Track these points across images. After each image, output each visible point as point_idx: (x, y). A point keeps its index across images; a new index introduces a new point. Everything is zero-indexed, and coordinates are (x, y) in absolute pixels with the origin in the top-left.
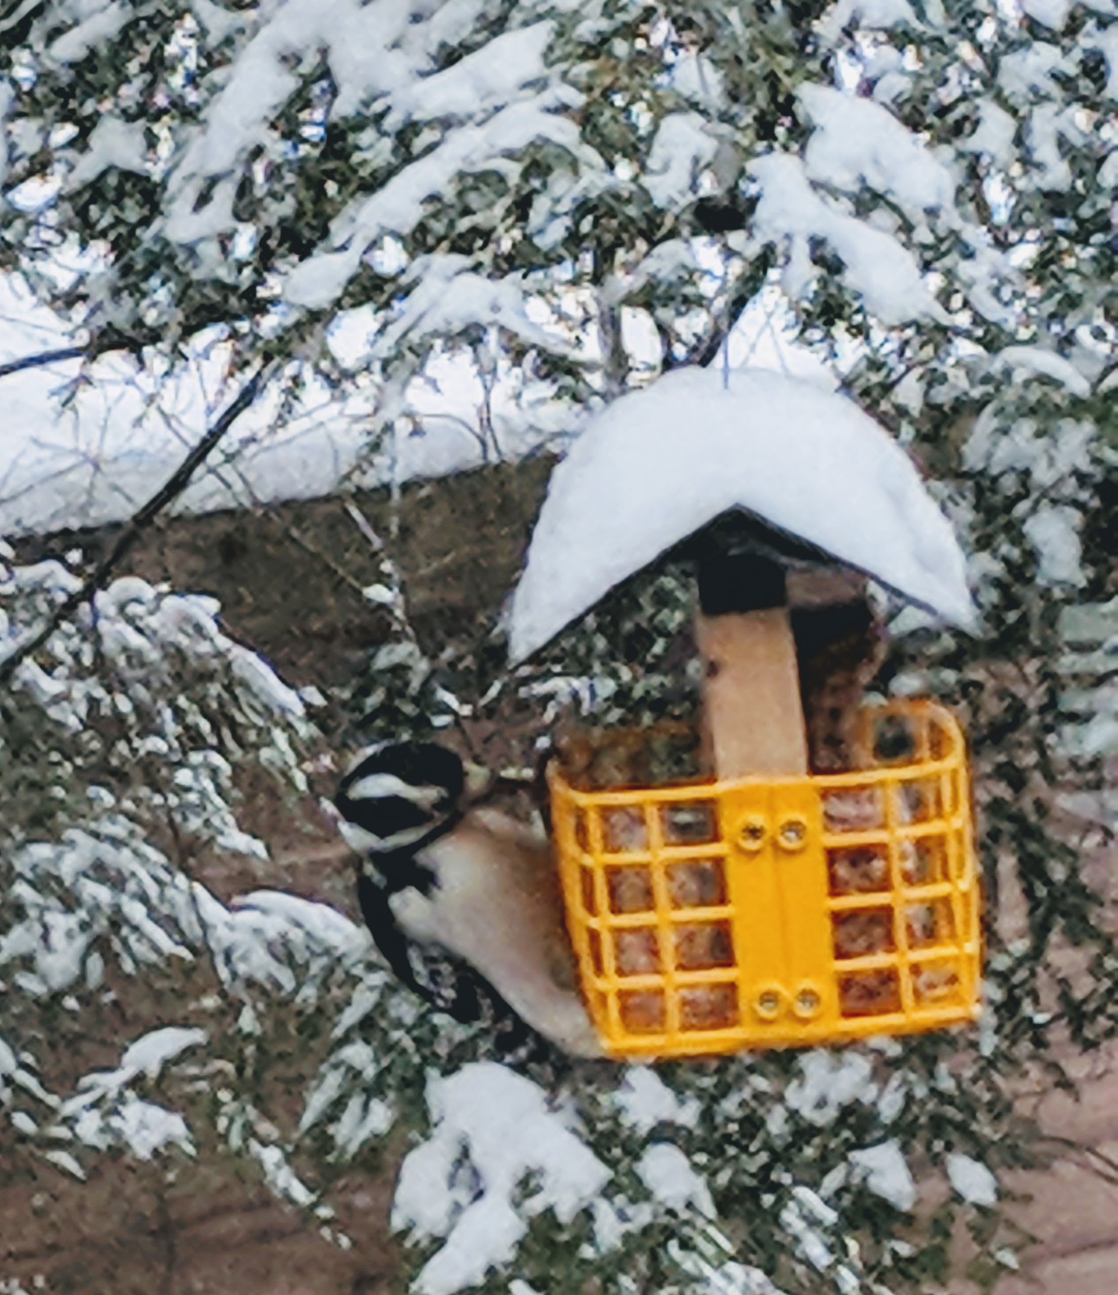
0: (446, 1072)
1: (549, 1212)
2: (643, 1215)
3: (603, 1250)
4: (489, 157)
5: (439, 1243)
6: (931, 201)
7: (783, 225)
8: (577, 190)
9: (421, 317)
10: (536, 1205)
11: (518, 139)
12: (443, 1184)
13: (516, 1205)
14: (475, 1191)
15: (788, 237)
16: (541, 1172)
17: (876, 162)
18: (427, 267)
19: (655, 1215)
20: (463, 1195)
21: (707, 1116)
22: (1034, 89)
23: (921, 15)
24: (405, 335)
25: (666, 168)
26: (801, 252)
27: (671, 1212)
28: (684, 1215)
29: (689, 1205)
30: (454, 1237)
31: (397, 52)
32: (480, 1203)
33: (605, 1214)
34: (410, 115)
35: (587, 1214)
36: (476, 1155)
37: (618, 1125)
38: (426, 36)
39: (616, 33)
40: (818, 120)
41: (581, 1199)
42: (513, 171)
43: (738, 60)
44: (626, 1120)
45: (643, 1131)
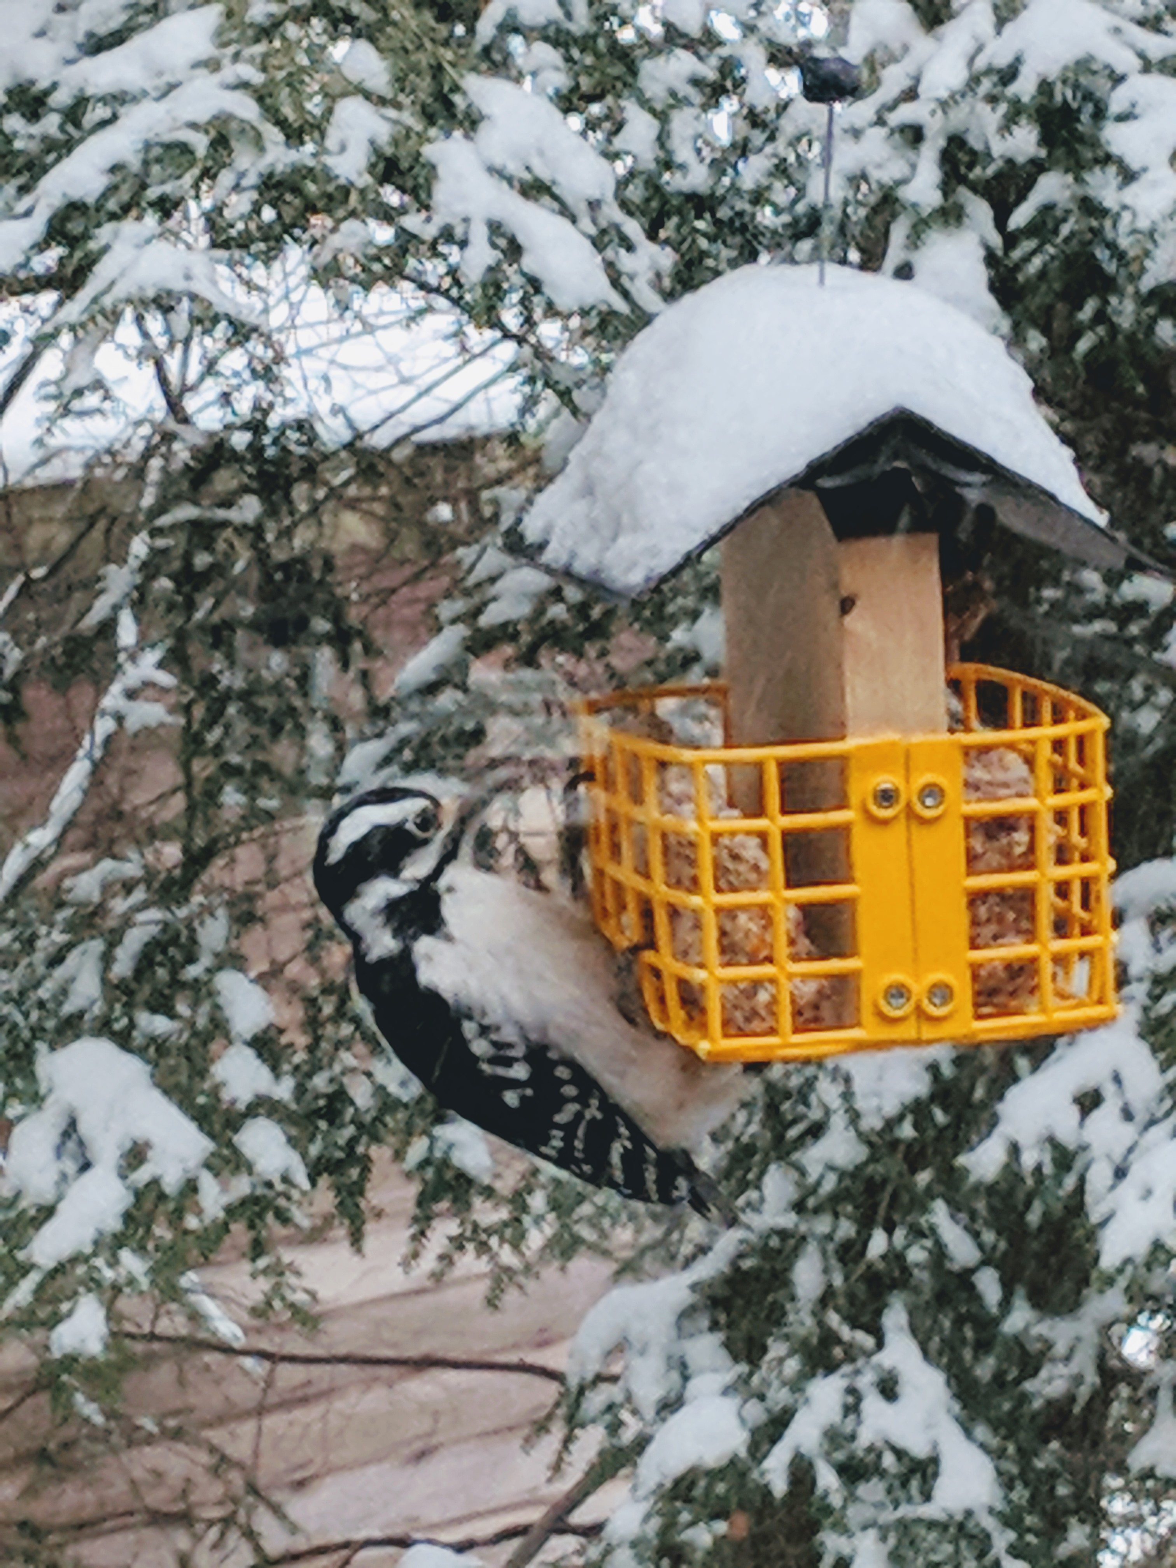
0: (52, 1048)
1: (155, 1182)
2: (242, 1186)
3: (207, 1221)
4: (172, 130)
5: (47, 1212)
6: (595, 194)
7: (460, 208)
8: (263, 164)
9: (112, 284)
10: (142, 1176)
11: (202, 114)
12: (50, 1154)
13: (123, 1177)
14: (81, 1161)
15: (466, 220)
16: (148, 1145)
17: (541, 153)
18: (116, 234)
19: (254, 1186)
20: (70, 1167)
21: (300, 1091)
22: (673, 94)
23: (569, 15)
24: (95, 300)
25: (343, 148)
26: (479, 234)
27: (269, 1185)
28: (280, 1187)
29: (285, 1179)
30: (62, 1207)
31: (41, 42)
32: (88, 1175)
33: (208, 1185)
34: (82, 90)
35: (191, 1187)
36: (83, 1127)
37: (218, 1100)
38: (73, 26)
39: (286, 17)
40: (485, 111)
41: (185, 1171)
42: (200, 143)
43: (406, 51)
44: (226, 1095)
45: (241, 1106)
